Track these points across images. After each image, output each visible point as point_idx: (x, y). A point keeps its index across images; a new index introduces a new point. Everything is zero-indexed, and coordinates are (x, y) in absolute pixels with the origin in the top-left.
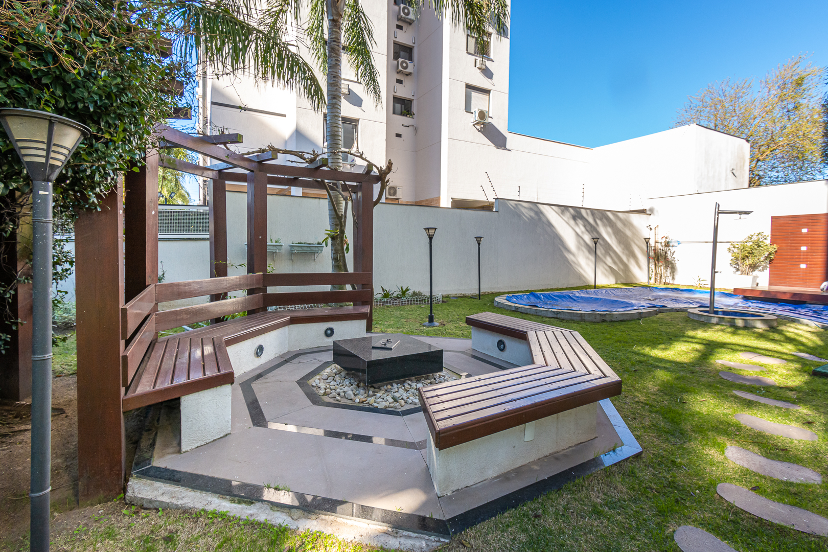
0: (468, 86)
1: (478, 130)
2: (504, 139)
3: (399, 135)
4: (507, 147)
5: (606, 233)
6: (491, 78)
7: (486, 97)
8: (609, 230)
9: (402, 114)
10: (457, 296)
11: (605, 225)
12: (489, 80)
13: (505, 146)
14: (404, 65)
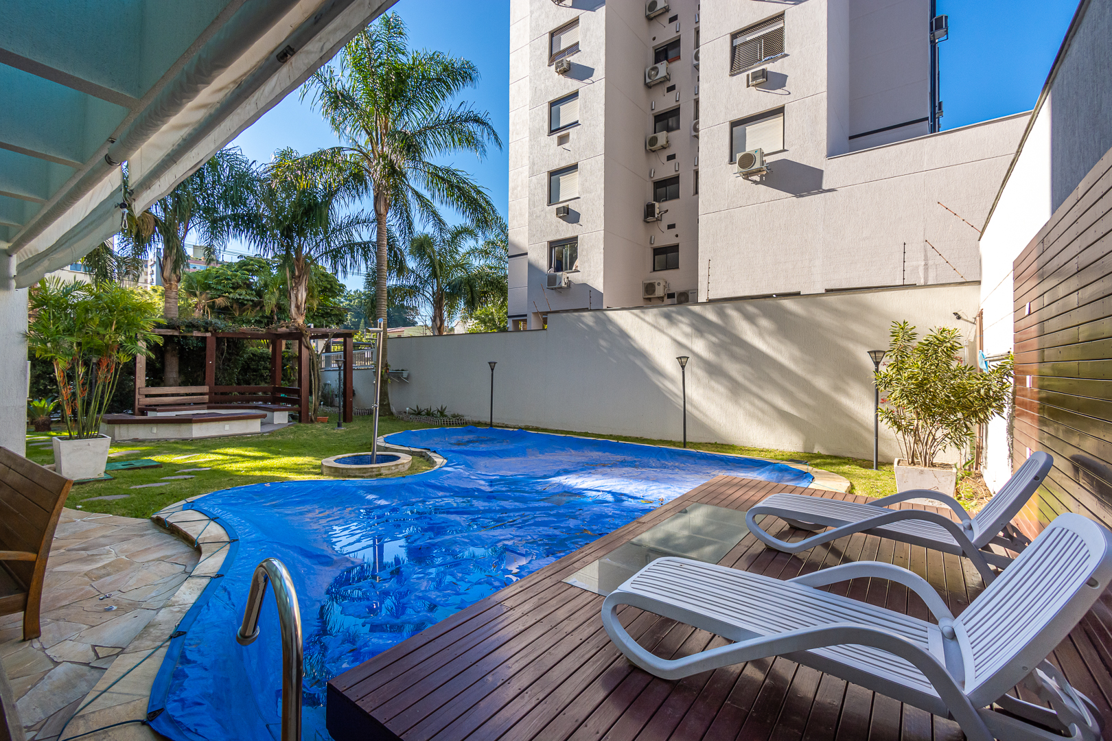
1: (755, 182)
2: (819, 174)
6: (781, 86)
7: (777, 120)
12: (779, 91)
13: (819, 187)
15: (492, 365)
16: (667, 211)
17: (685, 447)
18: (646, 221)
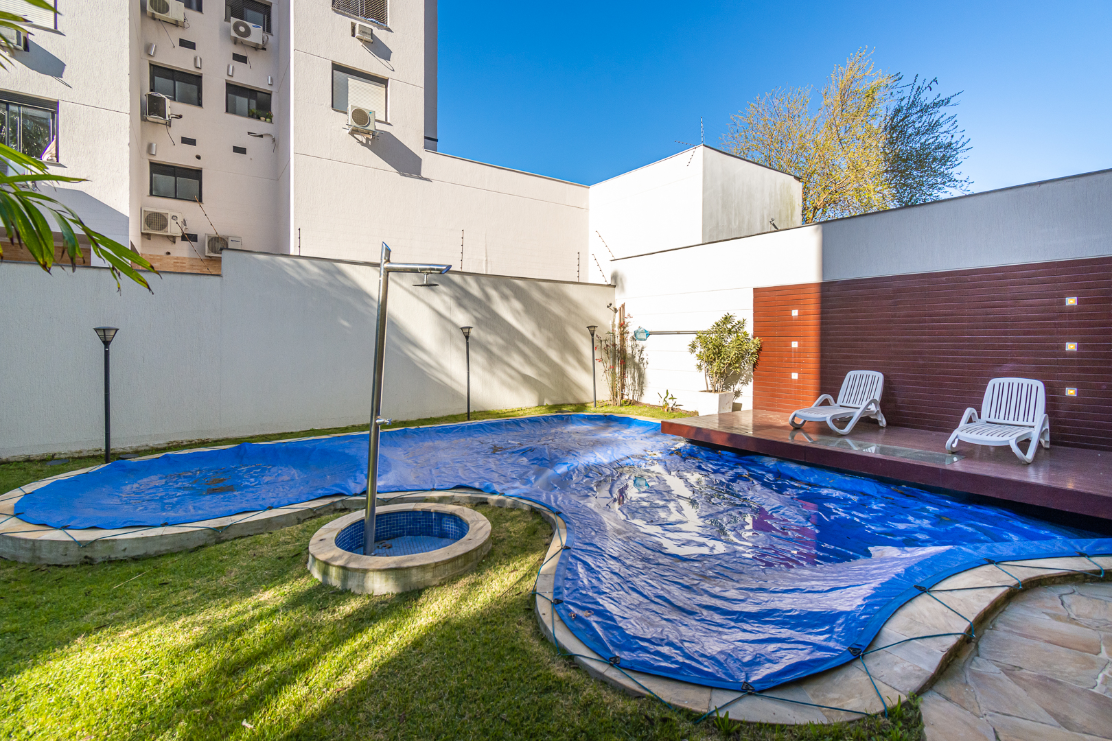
0: (336, 67)
1: (361, 142)
2: (418, 161)
3: (239, 150)
4: (423, 174)
5: (507, 311)
6: (387, 57)
7: (379, 90)
8: (517, 305)
9: (251, 115)
10: (85, 454)
11: (505, 297)
12: (383, 61)
13: (419, 173)
14: (242, 29)
15: (106, 336)
16: (180, 117)
17: (469, 419)
18: (144, 119)
